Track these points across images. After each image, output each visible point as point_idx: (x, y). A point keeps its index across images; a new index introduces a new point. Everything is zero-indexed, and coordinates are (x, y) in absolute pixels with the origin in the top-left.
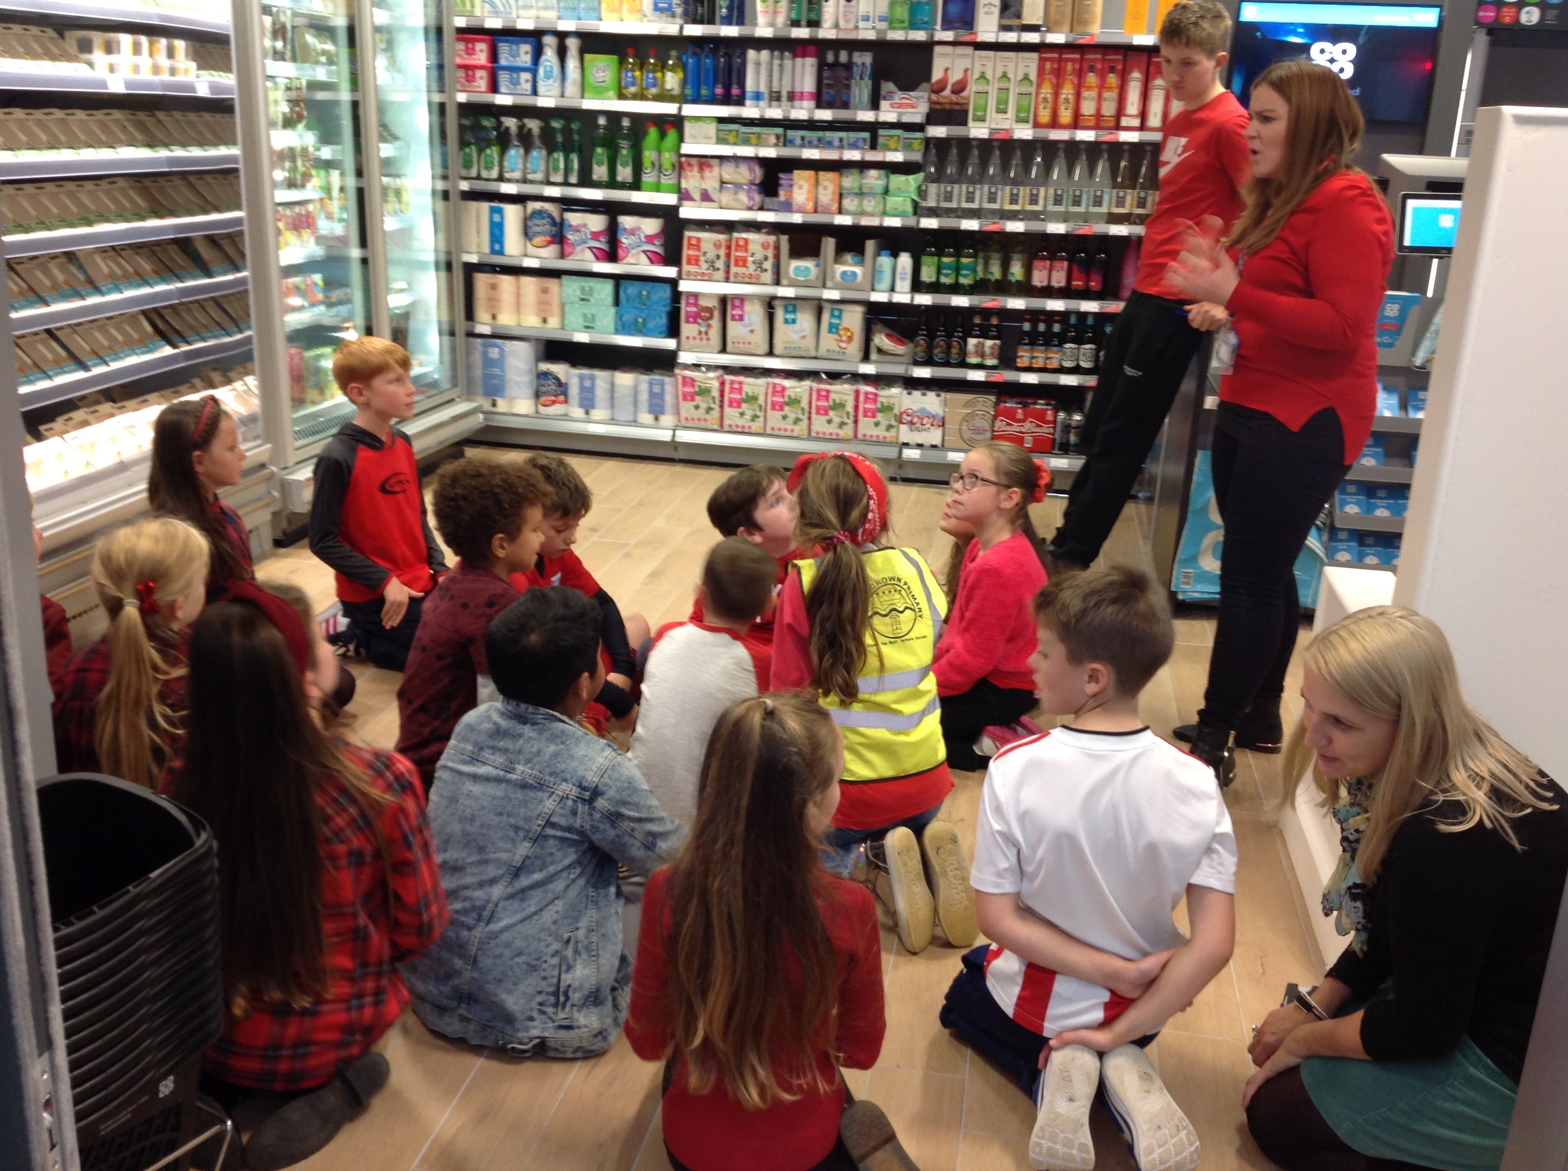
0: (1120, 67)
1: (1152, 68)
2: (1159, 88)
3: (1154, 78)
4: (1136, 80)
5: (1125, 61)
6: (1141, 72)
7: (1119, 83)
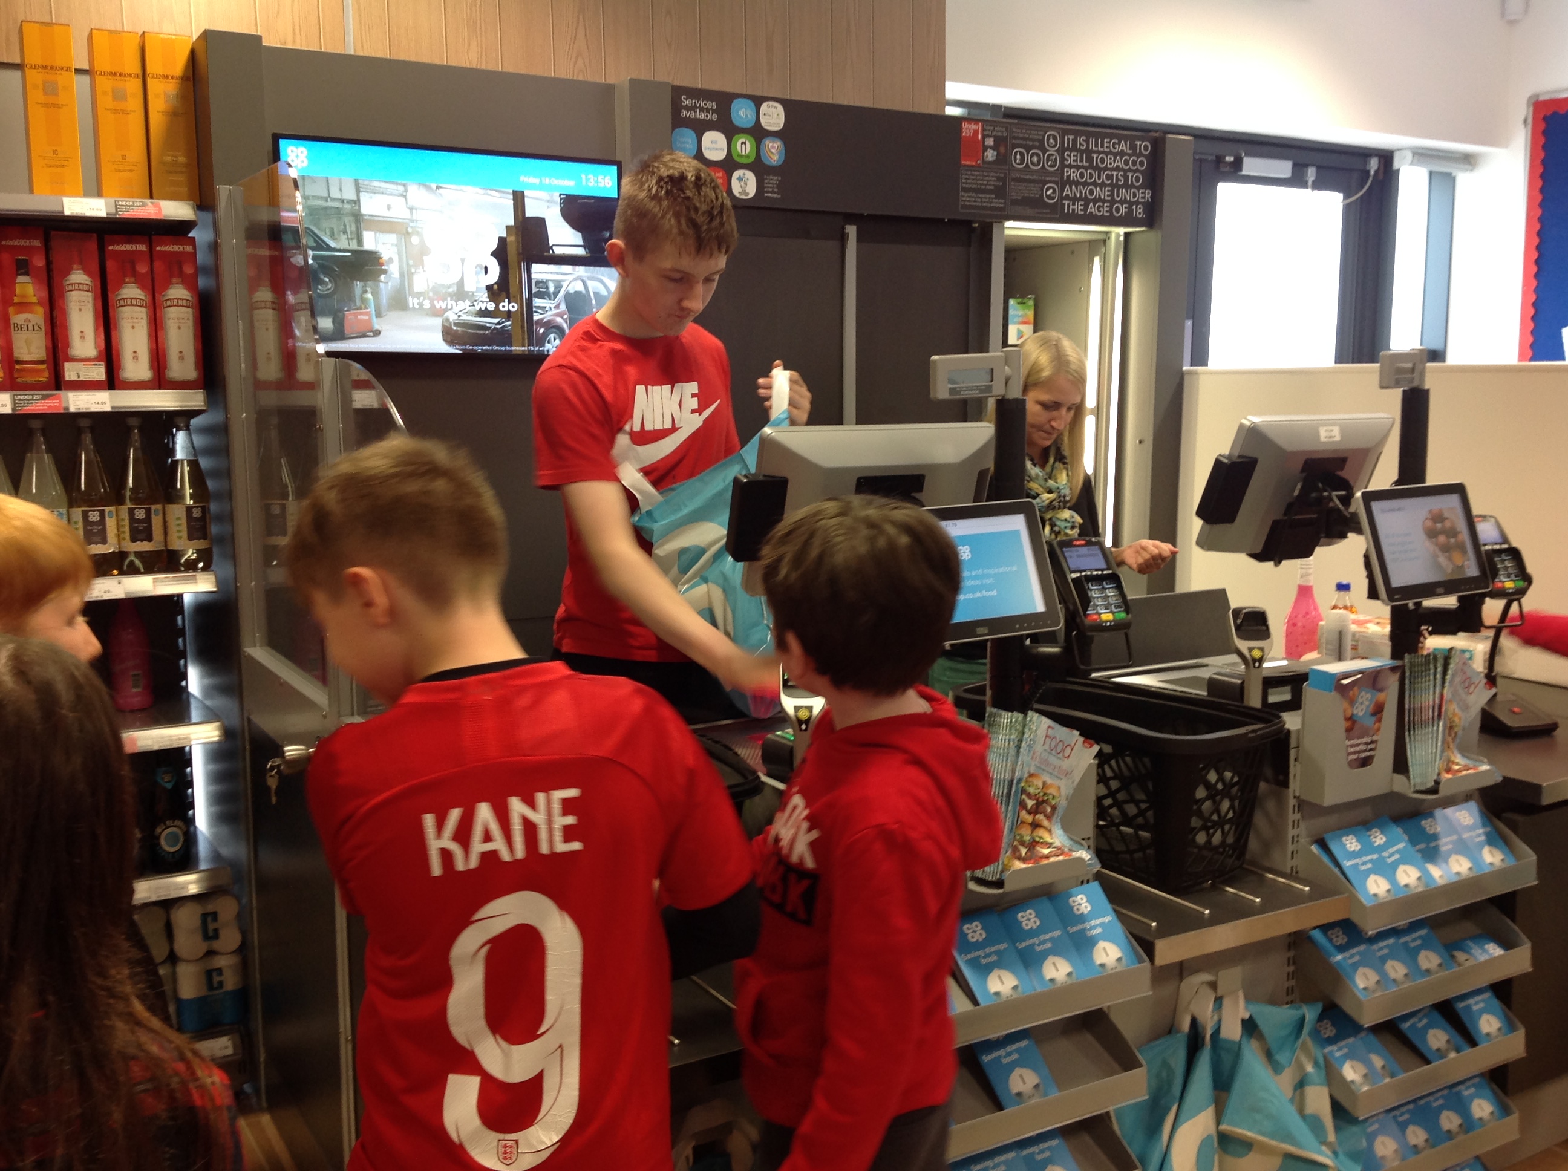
0: (39, 262)
1: (110, 265)
2: (132, 302)
3: (120, 284)
4: (79, 287)
5: (47, 250)
6: (88, 273)
7: (44, 294)
